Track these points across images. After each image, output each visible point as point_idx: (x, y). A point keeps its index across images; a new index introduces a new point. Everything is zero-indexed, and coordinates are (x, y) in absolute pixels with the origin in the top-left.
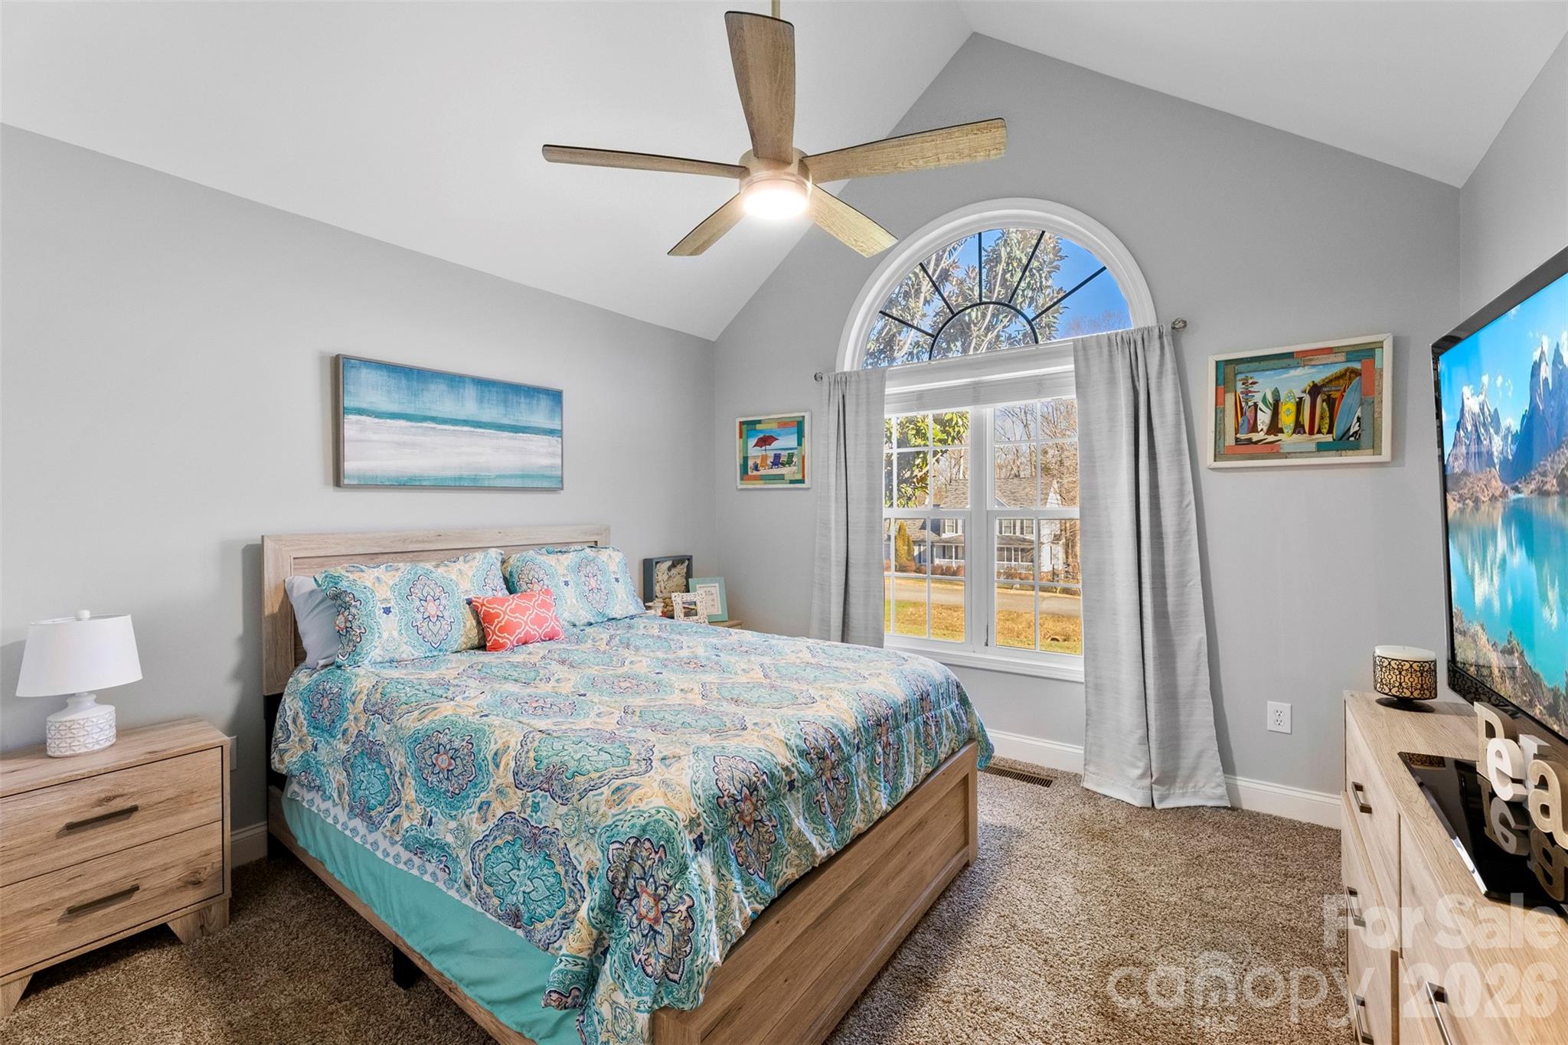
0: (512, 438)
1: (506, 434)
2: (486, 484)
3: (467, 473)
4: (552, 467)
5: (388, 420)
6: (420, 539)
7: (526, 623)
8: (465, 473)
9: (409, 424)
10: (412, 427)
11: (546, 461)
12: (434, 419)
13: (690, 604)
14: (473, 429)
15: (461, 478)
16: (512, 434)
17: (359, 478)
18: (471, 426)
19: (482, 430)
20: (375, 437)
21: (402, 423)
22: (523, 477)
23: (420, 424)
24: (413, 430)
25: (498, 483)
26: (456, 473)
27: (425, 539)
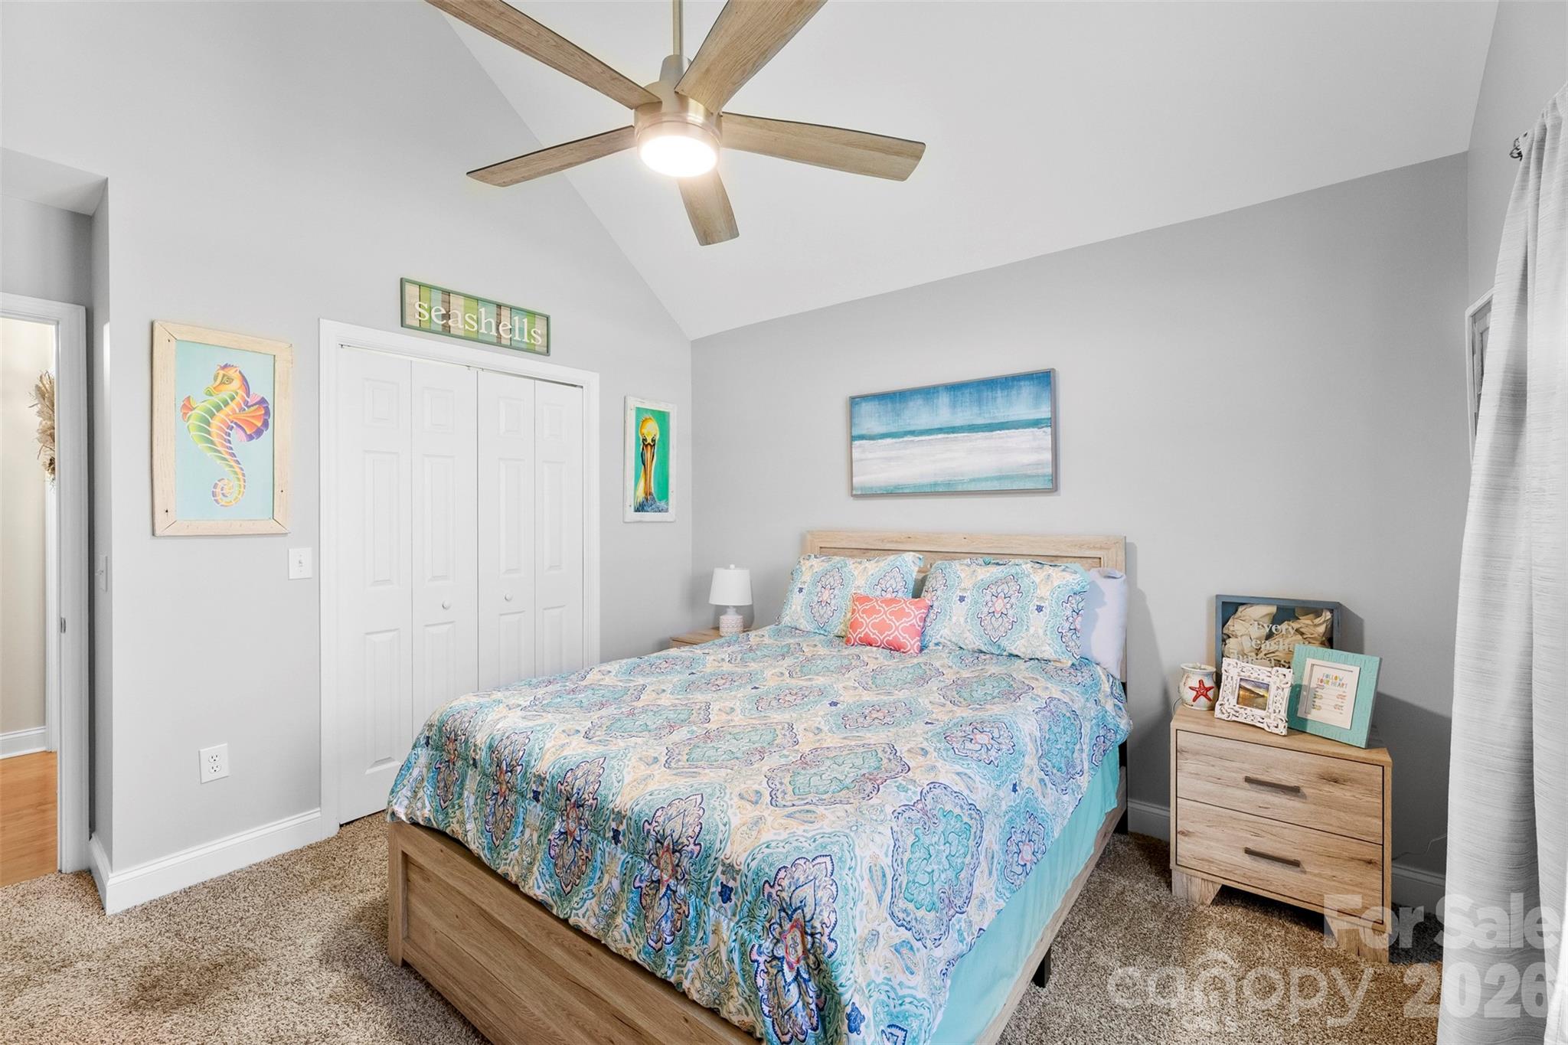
0: (986, 438)
1: (981, 434)
2: (960, 488)
3: (941, 479)
4: (1038, 464)
5: (879, 441)
6: (894, 540)
7: (897, 628)
8: (940, 480)
9: (894, 440)
10: (896, 443)
11: (1032, 458)
12: (912, 433)
13: (1258, 685)
14: (946, 436)
15: (936, 484)
16: (987, 434)
17: (862, 489)
18: (945, 433)
19: (955, 435)
20: (870, 456)
21: (889, 441)
22: (1000, 478)
23: (901, 440)
24: (897, 445)
25: (972, 487)
26: (932, 480)
27: (899, 540)
